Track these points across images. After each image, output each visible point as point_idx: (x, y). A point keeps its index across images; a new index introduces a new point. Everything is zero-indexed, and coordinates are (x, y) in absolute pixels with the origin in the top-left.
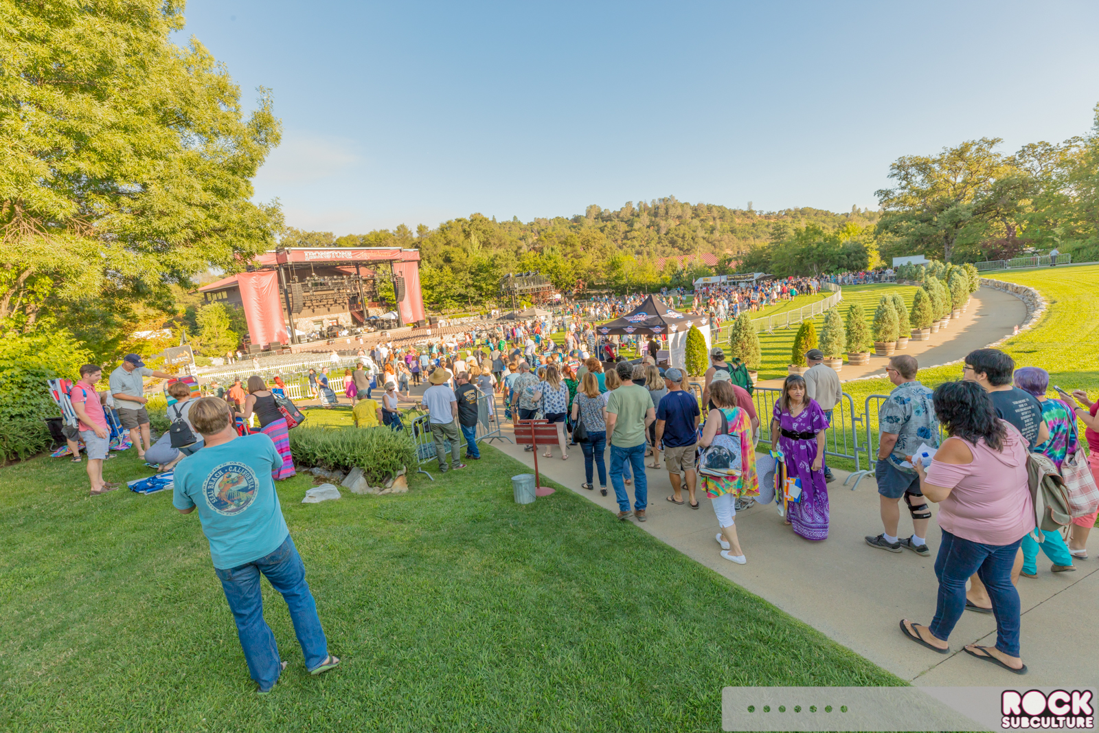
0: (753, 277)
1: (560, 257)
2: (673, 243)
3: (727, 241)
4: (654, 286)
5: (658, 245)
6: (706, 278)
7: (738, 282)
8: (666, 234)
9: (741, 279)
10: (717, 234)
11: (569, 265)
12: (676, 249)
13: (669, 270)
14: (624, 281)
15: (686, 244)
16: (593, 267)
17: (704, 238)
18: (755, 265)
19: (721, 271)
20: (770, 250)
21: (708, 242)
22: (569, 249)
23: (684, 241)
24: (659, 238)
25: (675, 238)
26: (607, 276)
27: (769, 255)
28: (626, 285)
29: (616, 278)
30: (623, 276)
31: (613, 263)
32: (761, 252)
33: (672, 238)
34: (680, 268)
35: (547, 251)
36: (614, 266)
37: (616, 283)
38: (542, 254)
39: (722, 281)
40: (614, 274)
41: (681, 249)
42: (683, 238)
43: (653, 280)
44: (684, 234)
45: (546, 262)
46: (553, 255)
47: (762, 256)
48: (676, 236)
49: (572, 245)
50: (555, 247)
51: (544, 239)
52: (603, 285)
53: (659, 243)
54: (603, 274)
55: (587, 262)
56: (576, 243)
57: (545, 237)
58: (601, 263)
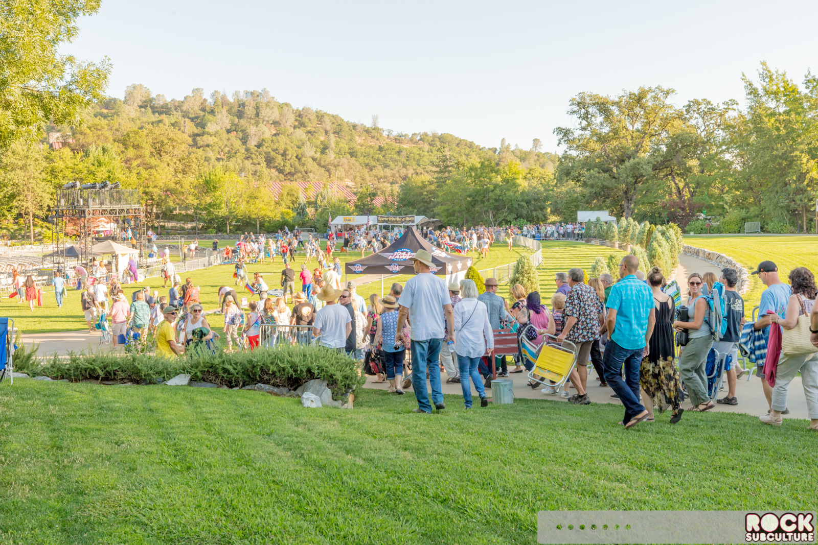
0: (413, 222)
1: (117, 163)
2: (269, 161)
3: (346, 167)
4: (269, 222)
5: (246, 162)
6: (348, 217)
7: (393, 227)
8: (259, 146)
9: (397, 222)
10: (331, 156)
11: (133, 177)
12: (273, 170)
13: (287, 200)
14: (223, 212)
15: (288, 164)
16: (172, 186)
17: (314, 159)
18: (412, 204)
19: (364, 209)
20: (433, 187)
21: (319, 165)
22: (131, 153)
23: (285, 160)
24: (247, 150)
25: (272, 153)
26: (196, 202)
27: (432, 192)
28: (227, 218)
29: (210, 205)
30: (221, 203)
31: (207, 182)
32: (421, 188)
33: (267, 153)
34: (302, 200)
35: (95, 152)
36: (208, 186)
37: (209, 213)
38: (87, 155)
39: (371, 223)
40: (208, 200)
41: (280, 171)
42: (284, 154)
43: (269, 214)
44: (285, 151)
45: (93, 168)
46: (105, 159)
47: (422, 194)
48: (274, 150)
49: (137, 147)
50: (108, 146)
51: (88, 131)
52: (187, 215)
53: (247, 158)
54: (191, 198)
55: (164, 176)
56: (144, 145)
57: (90, 128)
58: (189, 181)
